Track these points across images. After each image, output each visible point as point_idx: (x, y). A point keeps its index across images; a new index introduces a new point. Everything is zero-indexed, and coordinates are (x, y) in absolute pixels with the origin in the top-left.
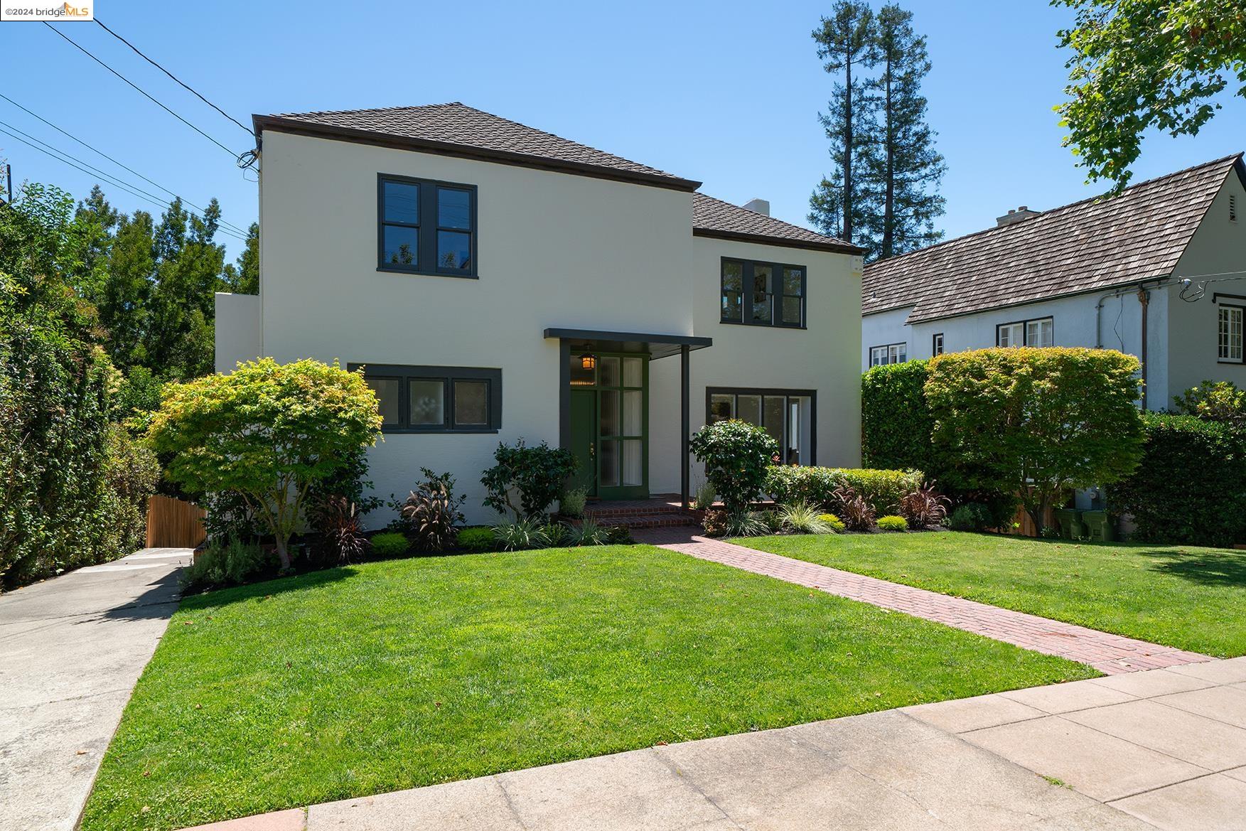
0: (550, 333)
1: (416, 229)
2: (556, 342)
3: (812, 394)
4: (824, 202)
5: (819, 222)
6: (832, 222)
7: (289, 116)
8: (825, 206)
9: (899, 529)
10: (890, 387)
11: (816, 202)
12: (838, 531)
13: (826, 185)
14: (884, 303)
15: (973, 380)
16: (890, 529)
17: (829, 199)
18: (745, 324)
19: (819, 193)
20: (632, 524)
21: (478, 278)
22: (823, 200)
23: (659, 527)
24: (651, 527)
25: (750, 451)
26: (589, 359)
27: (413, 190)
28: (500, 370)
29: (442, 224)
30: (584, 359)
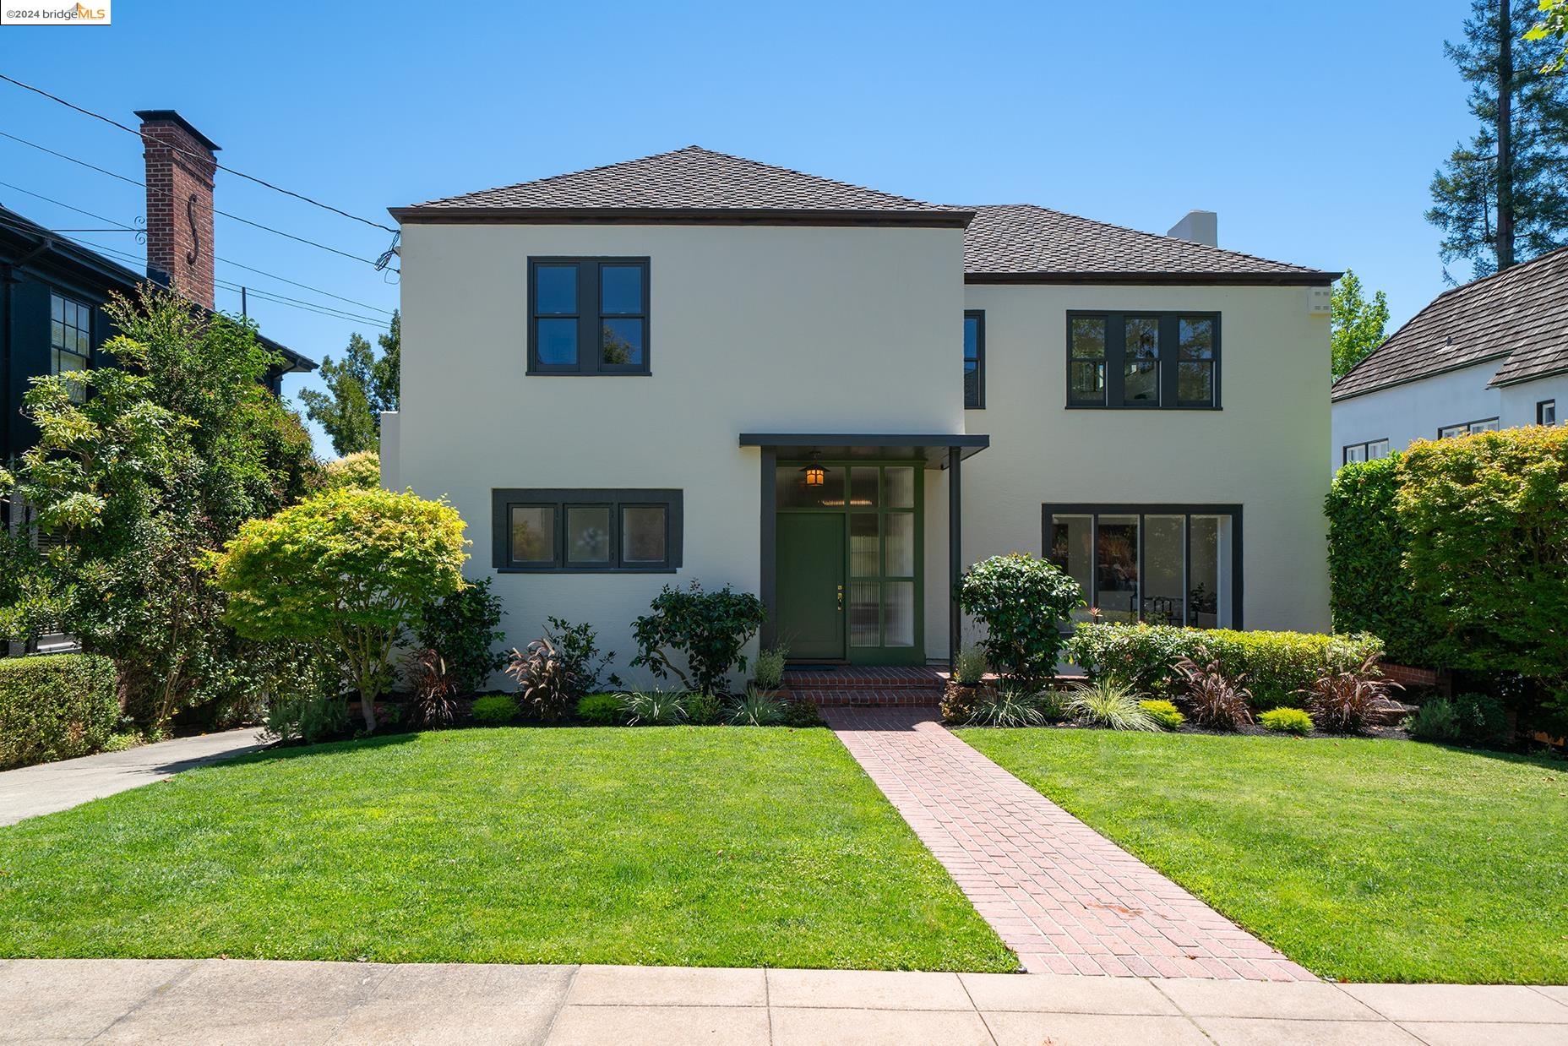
0: (746, 440)
1: (575, 320)
2: (756, 452)
3: (1236, 511)
4: (1458, 187)
5: (1450, 221)
6: (1472, 220)
7: (432, 203)
8: (1461, 194)
9: (1295, 731)
10: (1361, 499)
11: (1442, 189)
12: (1169, 727)
13: (1461, 158)
14: (1462, 353)
15: (1452, 484)
16: (1278, 729)
17: (1467, 181)
18: (1111, 407)
19: (1447, 174)
20: (853, 700)
21: (650, 374)
22: (1457, 184)
23: (897, 705)
24: (885, 705)
25: (1022, 601)
26: (814, 472)
27: (572, 271)
28: (680, 492)
29: (606, 310)
30: (809, 472)
